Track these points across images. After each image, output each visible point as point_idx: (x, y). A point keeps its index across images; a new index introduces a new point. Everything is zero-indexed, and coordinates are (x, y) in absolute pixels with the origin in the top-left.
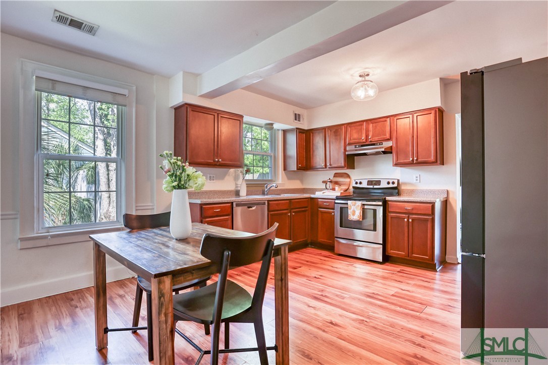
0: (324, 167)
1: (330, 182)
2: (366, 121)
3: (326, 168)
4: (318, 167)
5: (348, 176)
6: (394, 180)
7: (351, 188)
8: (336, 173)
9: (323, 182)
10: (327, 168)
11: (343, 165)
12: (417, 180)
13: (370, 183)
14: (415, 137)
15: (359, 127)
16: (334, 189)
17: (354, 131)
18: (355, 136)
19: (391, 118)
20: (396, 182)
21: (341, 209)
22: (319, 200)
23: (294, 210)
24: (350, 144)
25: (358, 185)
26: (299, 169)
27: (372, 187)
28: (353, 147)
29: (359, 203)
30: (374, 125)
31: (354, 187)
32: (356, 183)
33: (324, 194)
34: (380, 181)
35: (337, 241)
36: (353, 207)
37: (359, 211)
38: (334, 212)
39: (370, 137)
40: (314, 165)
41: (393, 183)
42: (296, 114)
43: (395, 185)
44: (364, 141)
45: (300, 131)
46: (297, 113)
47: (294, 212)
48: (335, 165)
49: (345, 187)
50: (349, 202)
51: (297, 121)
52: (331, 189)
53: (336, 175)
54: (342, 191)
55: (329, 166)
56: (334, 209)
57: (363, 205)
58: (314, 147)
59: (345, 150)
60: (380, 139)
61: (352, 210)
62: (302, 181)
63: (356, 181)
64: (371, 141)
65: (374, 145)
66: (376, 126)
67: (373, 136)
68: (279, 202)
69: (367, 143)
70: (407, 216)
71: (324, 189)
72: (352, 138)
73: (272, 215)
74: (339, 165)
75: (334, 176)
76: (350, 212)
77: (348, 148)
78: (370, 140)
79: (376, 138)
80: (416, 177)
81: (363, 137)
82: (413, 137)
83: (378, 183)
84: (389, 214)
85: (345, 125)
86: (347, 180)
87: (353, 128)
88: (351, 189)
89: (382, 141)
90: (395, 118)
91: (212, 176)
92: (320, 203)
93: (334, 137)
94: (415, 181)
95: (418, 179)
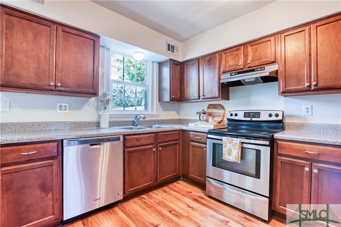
0: (197, 98)
1: (203, 113)
2: (245, 45)
3: (199, 99)
4: (192, 98)
5: (222, 107)
6: (278, 112)
7: (225, 119)
8: (210, 105)
9: (197, 113)
10: (201, 98)
11: (217, 95)
12: (307, 112)
13: (246, 114)
14: (313, 55)
15: (236, 53)
16: (207, 121)
17: (230, 58)
18: (231, 62)
19: (276, 36)
20: (281, 114)
21: (214, 145)
22: (191, 133)
23: (161, 144)
24: (224, 72)
25: (233, 117)
26: (172, 100)
27: (249, 119)
28: (228, 75)
29: (237, 141)
30: (254, 47)
31: (228, 119)
32: (231, 115)
33: (197, 126)
34: (260, 113)
35: (209, 181)
36: (228, 145)
37: (237, 151)
38: (206, 147)
39: (248, 62)
40: (188, 96)
41: (277, 115)
42: (169, 45)
43: (280, 118)
44: (242, 67)
45: (174, 63)
46: (171, 44)
47: (161, 146)
48: (209, 96)
49: (219, 119)
50: (224, 138)
51: (170, 52)
52: (204, 121)
53: (210, 106)
54: (216, 123)
55: (203, 97)
56: (206, 144)
57: (242, 143)
58: (188, 79)
59: (219, 79)
60: (262, 63)
61: (227, 148)
62: (178, 113)
63: (231, 112)
64: (250, 67)
65: (253, 70)
66: (256, 49)
67: (253, 60)
68: (141, 136)
69: (245, 70)
70: (309, 163)
71: (198, 121)
72: (227, 65)
73: (130, 152)
74: (213, 95)
75: (208, 108)
76: (225, 150)
77: (223, 77)
78: (248, 65)
79: (257, 63)
80: (307, 109)
81: (241, 63)
82: (310, 55)
83: (258, 114)
84: (279, 157)
85: (220, 53)
86: (222, 111)
87: (228, 54)
88: (226, 122)
89: (264, 66)
90: (283, 35)
91: (63, 105)
92: (191, 136)
93: (208, 67)
94: (304, 113)
95: (310, 110)
